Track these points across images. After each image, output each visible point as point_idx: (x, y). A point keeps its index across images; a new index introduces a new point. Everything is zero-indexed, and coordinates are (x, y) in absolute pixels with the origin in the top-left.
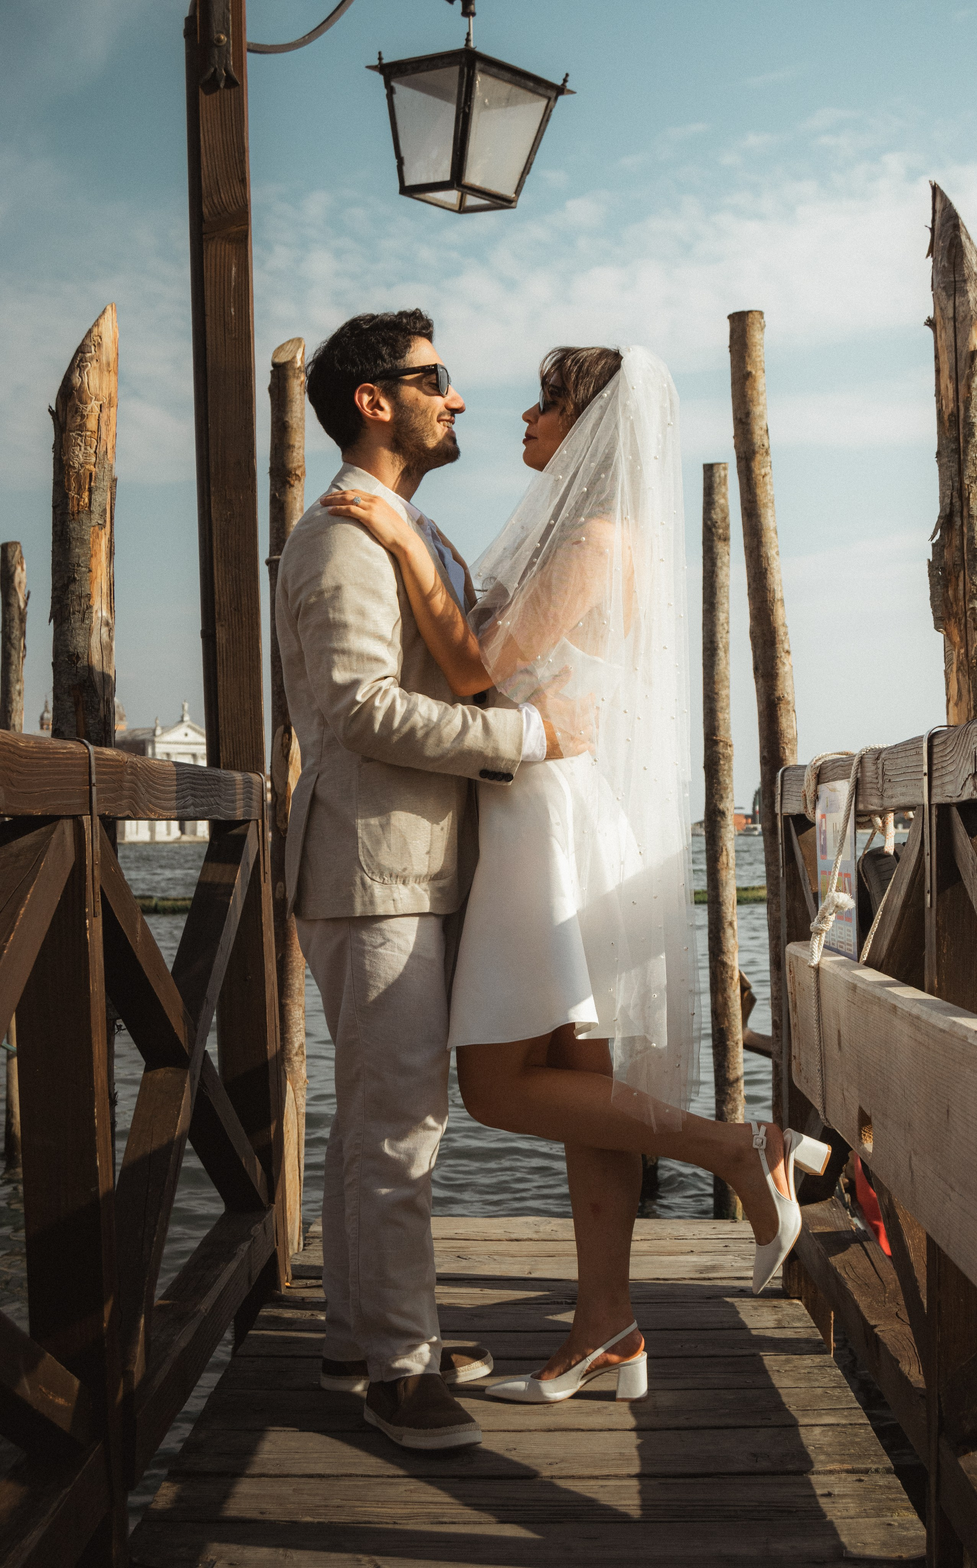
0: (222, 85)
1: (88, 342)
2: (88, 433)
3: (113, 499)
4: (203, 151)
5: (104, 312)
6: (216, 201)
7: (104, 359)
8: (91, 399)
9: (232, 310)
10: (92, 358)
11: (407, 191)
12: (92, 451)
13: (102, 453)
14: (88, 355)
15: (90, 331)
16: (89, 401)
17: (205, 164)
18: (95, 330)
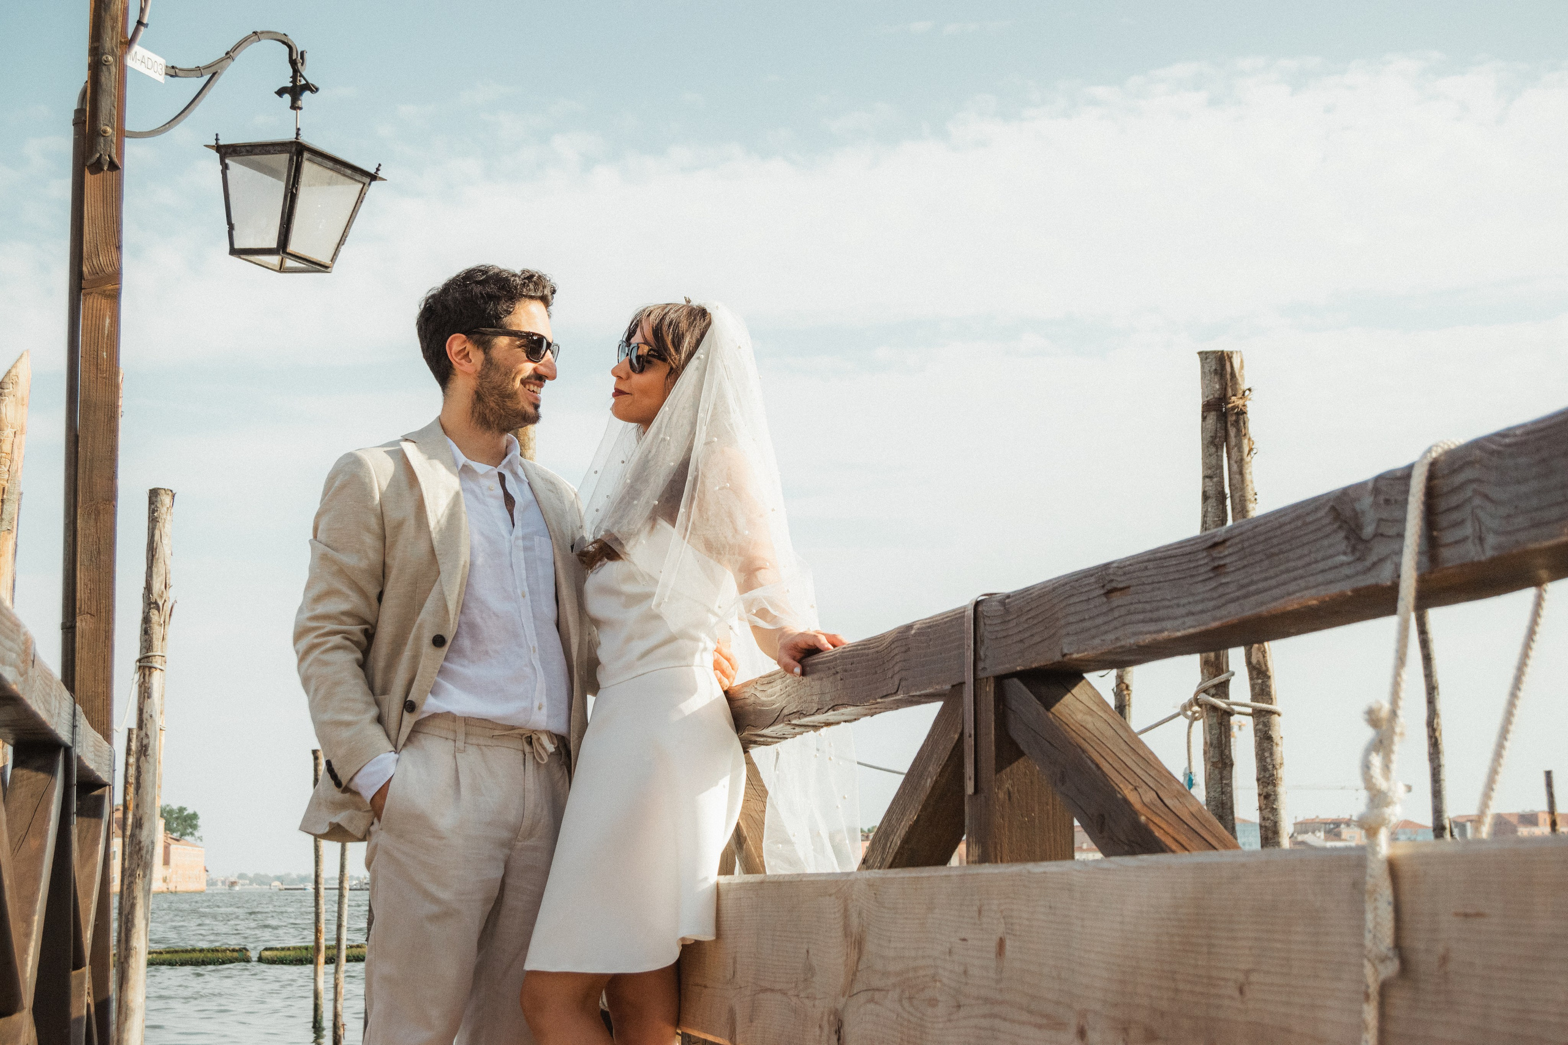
0: (105, 168)
1: (6, 380)
2: (4, 455)
3: (19, 509)
4: (86, 220)
5: (21, 356)
6: (95, 263)
7: (19, 395)
8: (8, 426)
9: (105, 354)
10: (10, 394)
11: (234, 251)
12: (6, 469)
13: (14, 471)
14: (6, 391)
15: (9, 372)
16: (5, 429)
17: (87, 232)
18: (14, 372)
